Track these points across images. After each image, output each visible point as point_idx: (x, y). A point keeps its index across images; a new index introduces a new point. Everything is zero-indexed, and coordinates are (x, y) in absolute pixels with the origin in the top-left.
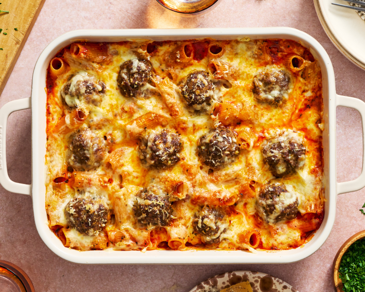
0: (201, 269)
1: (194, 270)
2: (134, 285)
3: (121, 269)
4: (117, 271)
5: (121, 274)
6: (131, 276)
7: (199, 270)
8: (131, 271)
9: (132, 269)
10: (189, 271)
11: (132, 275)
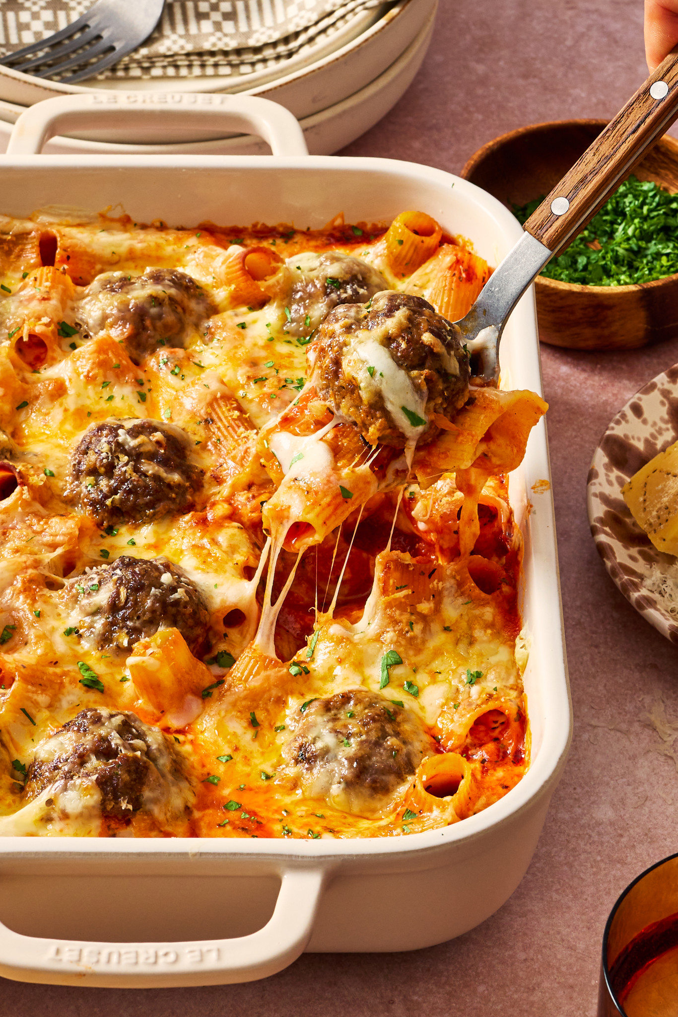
0: (592, 659)
1: (594, 677)
2: (660, 831)
3: (602, 865)
4: (611, 877)
5: (619, 866)
6: (624, 840)
7: (593, 664)
8: (606, 838)
9: (599, 834)
10: (600, 688)
11: (621, 836)
